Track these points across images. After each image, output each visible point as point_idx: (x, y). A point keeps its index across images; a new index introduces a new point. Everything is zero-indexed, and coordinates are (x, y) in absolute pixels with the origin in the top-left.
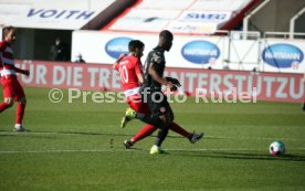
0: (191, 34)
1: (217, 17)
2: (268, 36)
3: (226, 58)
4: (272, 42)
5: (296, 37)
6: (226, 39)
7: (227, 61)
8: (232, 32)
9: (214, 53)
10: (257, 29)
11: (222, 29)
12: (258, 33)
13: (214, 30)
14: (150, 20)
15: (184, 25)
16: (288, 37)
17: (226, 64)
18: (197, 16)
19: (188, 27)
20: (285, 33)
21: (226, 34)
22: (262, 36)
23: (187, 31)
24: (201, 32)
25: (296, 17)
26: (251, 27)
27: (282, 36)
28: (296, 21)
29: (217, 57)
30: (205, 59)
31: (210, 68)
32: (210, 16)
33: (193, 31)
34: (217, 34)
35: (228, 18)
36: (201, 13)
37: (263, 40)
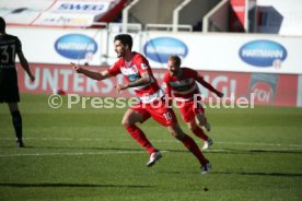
0: (65, 27)
1: (94, 8)
2: (149, 29)
3: (104, 52)
4: (154, 35)
5: (180, 30)
6: (104, 32)
7: (106, 56)
8: (111, 24)
9: (91, 47)
10: (137, 21)
11: (99, 21)
12: (139, 26)
13: (91, 23)
14: (19, 11)
15: (57, 16)
16: (171, 29)
17: (104, 60)
18: (72, 7)
19: (62, 18)
20: (168, 26)
21: (104, 27)
22: (143, 28)
23: (61, 23)
24: (76, 24)
25: (179, 8)
26: (131, 19)
27: (165, 29)
28: (181, 13)
29: (95, 51)
30: (82, 55)
31: (86, 64)
32: (86, 7)
33: (67, 24)
34: (94, 27)
35: (105, 9)
36: (75, 4)
37: (144, 34)
